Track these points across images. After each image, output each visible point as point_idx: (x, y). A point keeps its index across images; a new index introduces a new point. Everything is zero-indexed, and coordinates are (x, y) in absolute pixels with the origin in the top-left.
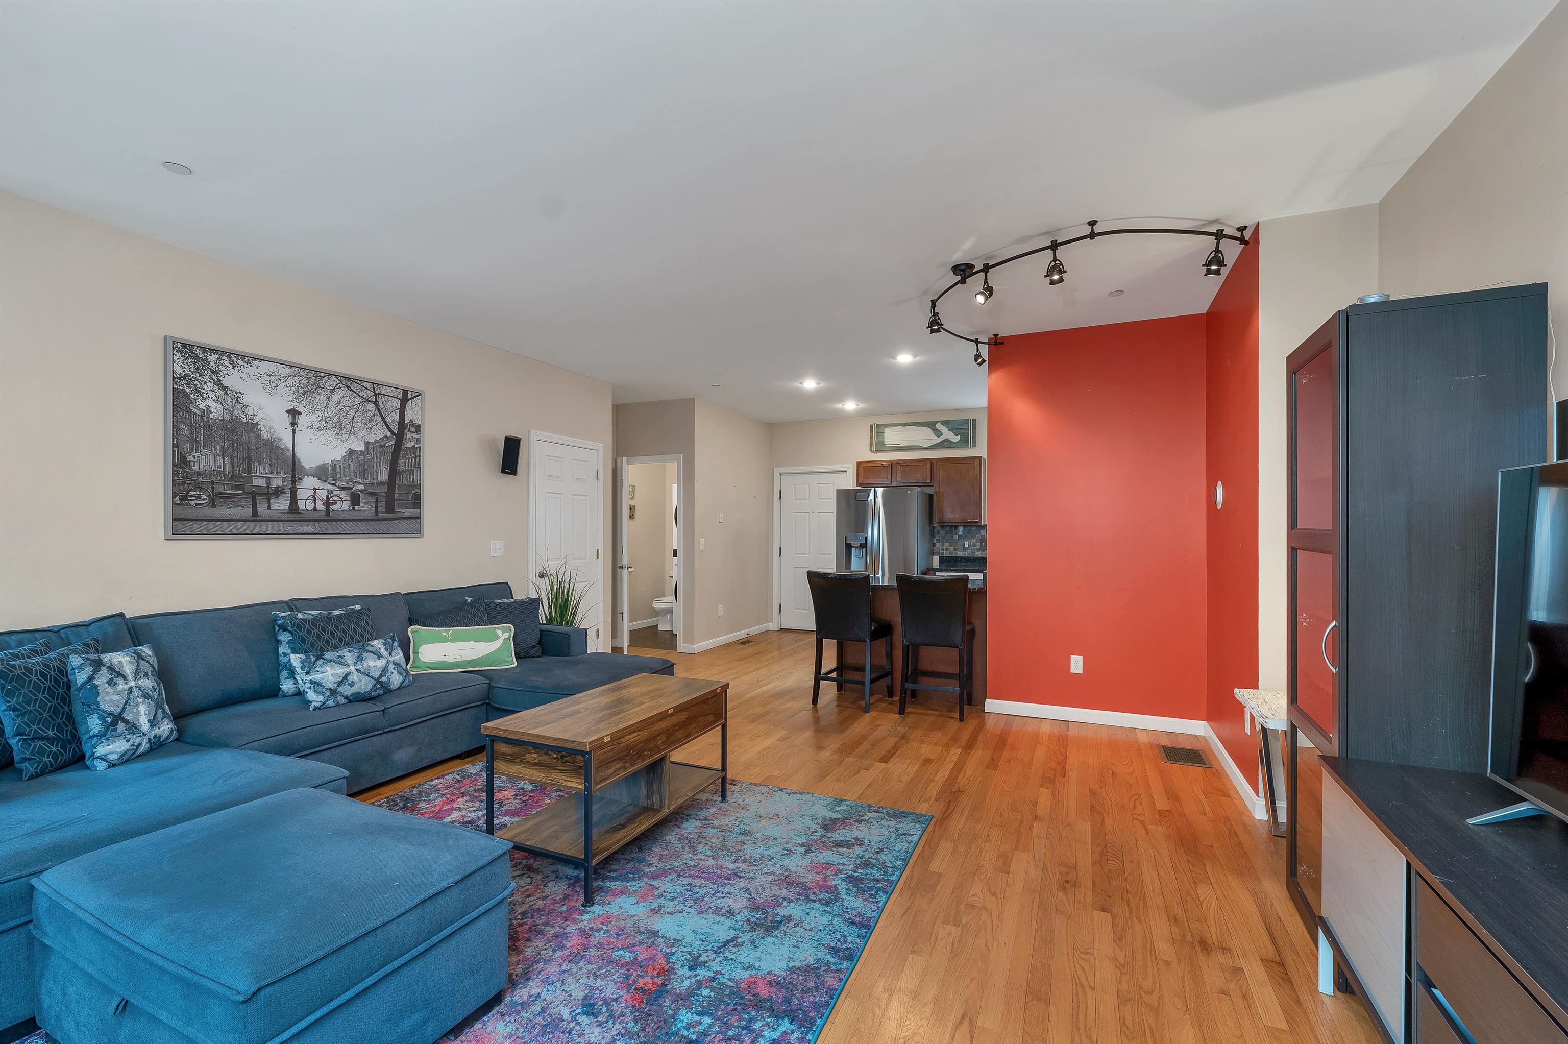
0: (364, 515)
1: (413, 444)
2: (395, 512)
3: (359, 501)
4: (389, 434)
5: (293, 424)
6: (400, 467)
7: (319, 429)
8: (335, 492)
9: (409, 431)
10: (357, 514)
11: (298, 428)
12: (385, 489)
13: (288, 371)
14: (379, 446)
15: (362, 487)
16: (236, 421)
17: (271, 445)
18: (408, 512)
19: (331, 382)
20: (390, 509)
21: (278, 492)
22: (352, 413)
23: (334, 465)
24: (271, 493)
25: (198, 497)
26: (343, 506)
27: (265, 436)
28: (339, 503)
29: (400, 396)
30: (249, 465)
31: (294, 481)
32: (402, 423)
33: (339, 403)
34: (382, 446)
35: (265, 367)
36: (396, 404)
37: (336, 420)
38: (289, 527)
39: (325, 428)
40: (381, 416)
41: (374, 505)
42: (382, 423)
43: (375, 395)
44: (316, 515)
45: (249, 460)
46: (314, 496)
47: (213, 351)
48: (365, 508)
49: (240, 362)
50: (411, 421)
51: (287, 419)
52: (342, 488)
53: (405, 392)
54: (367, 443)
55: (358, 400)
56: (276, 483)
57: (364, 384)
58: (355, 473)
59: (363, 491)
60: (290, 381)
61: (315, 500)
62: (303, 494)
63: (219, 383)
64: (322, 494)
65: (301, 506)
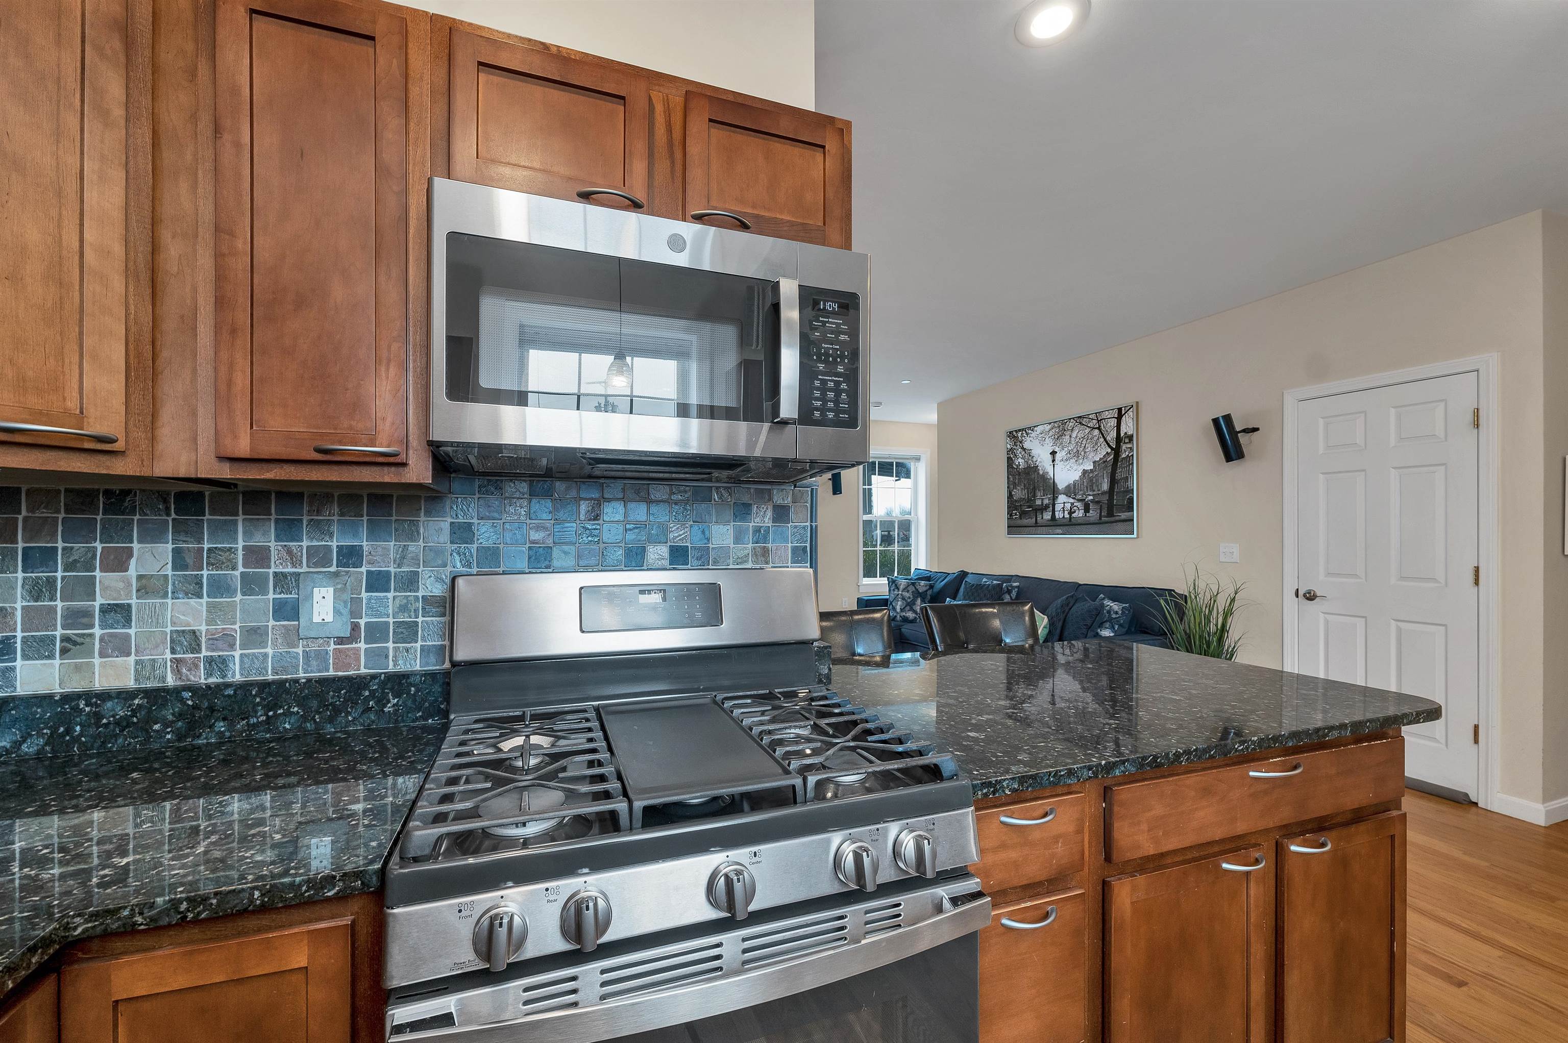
0: (1092, 520)
1: (1127, 453)
2: (1114, 516)
3: (1089, 509)
4: (1109, 450)
5: (1053, 461)
6: (1118, 476)
7: (1067, 460)
8: (1075, 504)
9: (1125, 443)
10: (1088, 519)
11: (1057, 462)
12: (1106, 497)
13: (1049, 427)
14: (1104, 461)
15: (1091, 498)
16: (1029, 467)
17: (1044, 478)
18: (1124, 516)
19: (1071, 424)
20: (1110, 514)
21: (1047, 507)
22: (1084, 442)
23: (1075, 483)
24: (1044, 508)
25: (1016, 514)
26: (1079, 514)
27: (1041, 472)
28: (1077, 511)
29: (1116, 416)
30: (1035, 493)
31: (1055, 498)
32: (1119, 439)
33: (1077, 437)
34: (1104, 462)
35: (1039, 429)
36: (1113, 422)
37: (1075, 450)
38: (1050, 529)
39: (1070, 459)
40: (1103, 437)
41: (1099, 511)
42: (1104, 443)
43: (1098, 421)
44: (1064, 521)
45: (1034, 489)
46: (1063, 508)
47: (1020, 430)
48: (1093, 514)
49: (1030, 431)
50: (1126, 433)
51: (1050, 457)
52: (1079, 500)
53: (1120, 410)
54: (1094, 462)
55: (1088, 430)
56: (1046, 502)
57: (1090, 416)
58: (1087, 487)
59: (1092, 501)
60: (1051, 433)
61: (1064, 511)
62: (1058, 507)
63: (1023, 448)
64: (1068, 506)
65: (1057, 517)
